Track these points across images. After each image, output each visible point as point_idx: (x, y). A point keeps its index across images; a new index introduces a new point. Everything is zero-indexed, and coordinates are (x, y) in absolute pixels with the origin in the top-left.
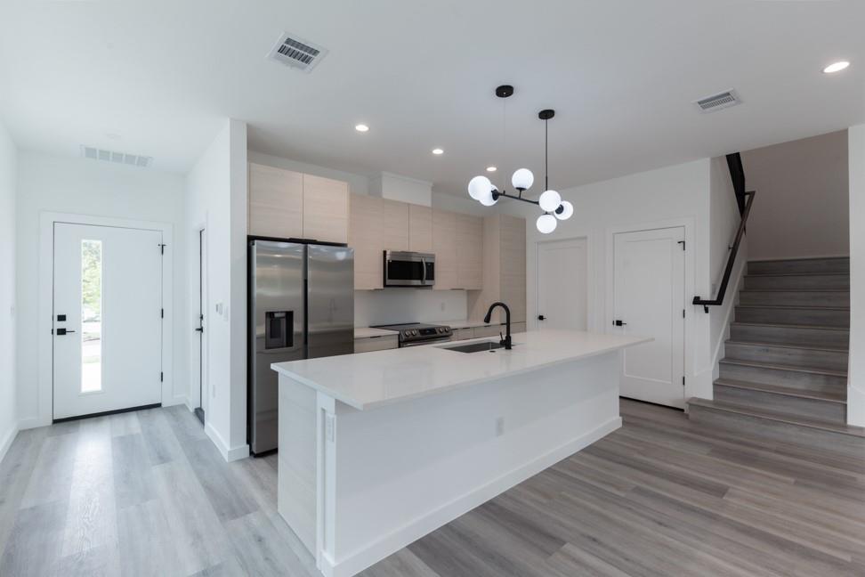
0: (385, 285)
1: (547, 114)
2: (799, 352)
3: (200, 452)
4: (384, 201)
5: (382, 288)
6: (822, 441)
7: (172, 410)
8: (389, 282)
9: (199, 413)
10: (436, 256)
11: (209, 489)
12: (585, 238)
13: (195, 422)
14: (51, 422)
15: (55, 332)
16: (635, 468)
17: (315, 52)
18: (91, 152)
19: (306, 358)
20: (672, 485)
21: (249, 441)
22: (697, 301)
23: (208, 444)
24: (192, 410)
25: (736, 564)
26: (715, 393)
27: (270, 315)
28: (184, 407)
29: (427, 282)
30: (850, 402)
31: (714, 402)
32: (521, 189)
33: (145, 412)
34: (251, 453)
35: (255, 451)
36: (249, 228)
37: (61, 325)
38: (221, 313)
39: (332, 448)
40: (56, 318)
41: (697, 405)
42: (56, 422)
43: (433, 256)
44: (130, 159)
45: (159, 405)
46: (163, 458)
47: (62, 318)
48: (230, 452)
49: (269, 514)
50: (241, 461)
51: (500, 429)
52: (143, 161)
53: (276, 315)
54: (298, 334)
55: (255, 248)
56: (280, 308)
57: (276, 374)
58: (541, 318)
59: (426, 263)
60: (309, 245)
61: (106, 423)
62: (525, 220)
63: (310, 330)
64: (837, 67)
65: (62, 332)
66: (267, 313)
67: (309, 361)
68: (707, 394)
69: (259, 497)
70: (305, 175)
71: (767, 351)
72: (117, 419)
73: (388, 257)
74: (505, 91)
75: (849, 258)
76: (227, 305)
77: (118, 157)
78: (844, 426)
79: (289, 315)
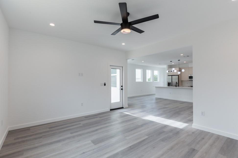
4: (189, 67)
8: (189, 79)
73: (189, 76)
79: (170, 83)
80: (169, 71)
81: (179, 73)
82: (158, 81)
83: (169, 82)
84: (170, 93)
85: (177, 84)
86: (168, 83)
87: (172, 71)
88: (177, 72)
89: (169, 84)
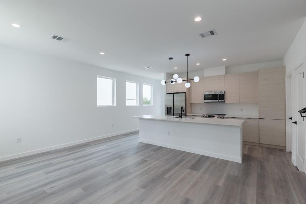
0: (204, 102)
1: (187, 55)
4: (204, 77)
10: (225, 92)
29: (220, 101)
36: (167, 92)
54: (172, 113)
73: (204, 94)
79: (171, 108)
80: (165, 82)
81: (188, 85)
82: (152, 104)
83: (169, 107)
84: (169, 133)
85: (183, 111)
86: (167, 108)
87: (172, 82)
88: (183, 84)
89: (169, 111)
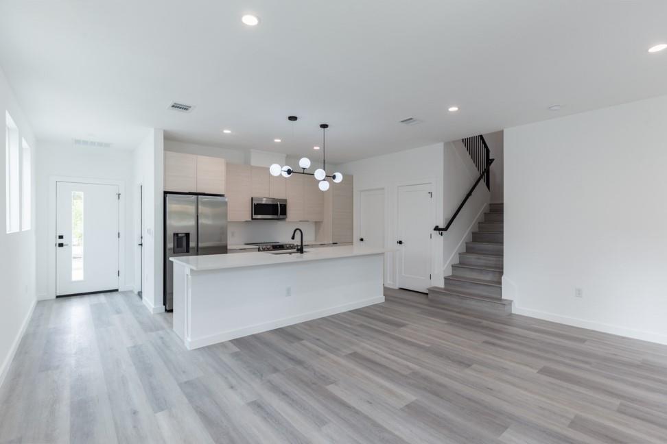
0: (252, 219)
1: (324, 126)
2: (494, 259)
3: (138, 310)
4: (252, 167)
5: (250, 220)
6: (485, 307)
7: (124, 293)
8: (255, 217)
9: (140, 294)
10: (288, 201)
11: (141, 323)
12: (383, 189)
13: (137, 298)
14: (55, 297)
15: (57, 245)
16: (371, 318)
17: (190, 107)
18: (77, 142)
19: (197, 255)
20: (381, 324)
21: (165, 304)
22: (437, 229)
23: (143, 307)
24: (136, 292)
25: (376, 347)
26: (445, 284)
27: (176, 235)
28: (132, 291)
29: (281, 217)
30: (503, 286)
31: (445, 289)
32: (304, 169)
33: (109, 294)
34: (166, 310)
35: (167, 309)
36: (165, 187)
37: (61, 241)
38: (150, 234)
39: (190, 290)
40: (58, 237)
41: (434, 291)
42: (57, 297)
43: (286, 200)
44: (100, 144)
45: (117, 290)
46: (118, 312)
47: (61, 237)
48: (154, 309)
49: (168, 331)
50: (161, 314)
51: (289, 292)
52: (107, 145)
53: (180, 235)
54: (193, 248)
55: (167, 198)
56: (182, 231)
57: (172, 262)
58: (362, 240)
59: (281, 205)
60: (199, 196)
61: (86, 299)
62: (352, 177)
63: (200, 245)
64: (453, 109)
65: (61, 245)
66: (174, 234)
67: (199, 257)
68: (441, 284)
69: (165, 325)
70: (198, 156)
71: (478, 258)
72: (92, 297)
73: (254, 202)
74: (293, 118)
75: (503, 204)
76: (153, 229)
77: (93, 143)
78: (500, 299)
